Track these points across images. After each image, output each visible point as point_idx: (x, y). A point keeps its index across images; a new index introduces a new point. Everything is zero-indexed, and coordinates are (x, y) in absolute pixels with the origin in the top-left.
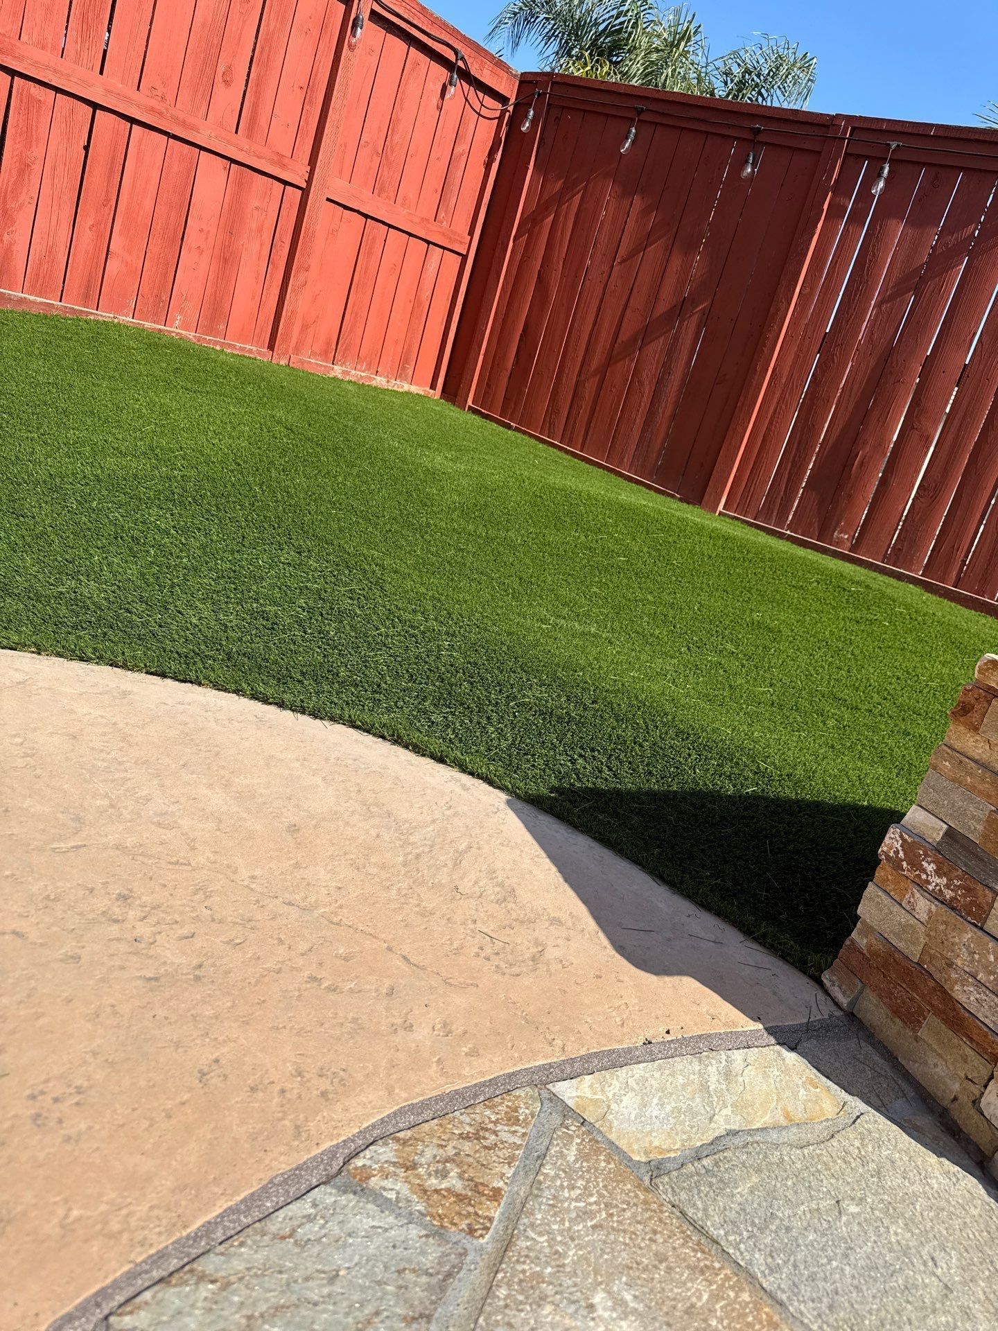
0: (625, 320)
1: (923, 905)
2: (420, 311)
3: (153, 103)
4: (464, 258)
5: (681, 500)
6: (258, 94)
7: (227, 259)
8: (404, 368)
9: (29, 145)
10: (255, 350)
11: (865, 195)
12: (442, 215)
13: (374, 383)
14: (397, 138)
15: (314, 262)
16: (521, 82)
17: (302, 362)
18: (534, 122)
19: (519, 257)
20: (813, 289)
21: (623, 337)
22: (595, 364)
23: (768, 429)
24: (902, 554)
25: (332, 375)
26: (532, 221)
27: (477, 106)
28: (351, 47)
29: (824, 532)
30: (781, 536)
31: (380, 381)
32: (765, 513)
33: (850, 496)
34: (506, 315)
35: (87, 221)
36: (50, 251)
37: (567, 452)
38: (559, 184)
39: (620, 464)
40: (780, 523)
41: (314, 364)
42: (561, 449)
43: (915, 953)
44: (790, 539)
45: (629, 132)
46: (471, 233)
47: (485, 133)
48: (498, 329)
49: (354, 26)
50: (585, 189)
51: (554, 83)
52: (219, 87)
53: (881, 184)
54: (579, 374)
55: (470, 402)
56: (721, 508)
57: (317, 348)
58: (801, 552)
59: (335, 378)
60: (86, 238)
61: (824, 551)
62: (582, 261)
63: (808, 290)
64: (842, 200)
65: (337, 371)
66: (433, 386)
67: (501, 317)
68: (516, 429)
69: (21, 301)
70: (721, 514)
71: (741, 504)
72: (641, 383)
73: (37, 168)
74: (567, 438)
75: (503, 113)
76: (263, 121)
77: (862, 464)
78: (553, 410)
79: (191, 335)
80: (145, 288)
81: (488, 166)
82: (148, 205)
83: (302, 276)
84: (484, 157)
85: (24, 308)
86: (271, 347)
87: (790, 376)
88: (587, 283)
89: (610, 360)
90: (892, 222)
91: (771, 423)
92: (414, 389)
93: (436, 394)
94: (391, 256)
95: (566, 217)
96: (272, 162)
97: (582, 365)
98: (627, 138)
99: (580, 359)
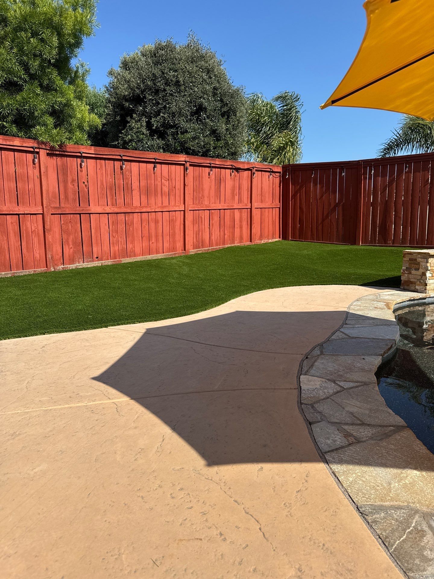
0: (324, 211)
1: (406, 275)
2: (274, 223)
3: (228, 205)
4: (280, 208)
5: (351, 245)
6: (241, 194)
7: (241, 227)
8: (273, 236)
9: (213, 221)
10: (249, 243)
11: (370, 174)
12: (274, 201)
13: (269, 242)
14: (263, 190)
15: (255, 222)
16: (282, 168)
17: (257, 242)
18: (289, 176)
19: (293, 204)
20: (365, 194)
21: (325, 215)
22: (320, 222)
23: (366, 225)
24: (404, 241)
25: (262, 243)
26: (294, 196)
27: (275, 176)
28: (254, 178)
29: (385, 242)
30: (376, 246)
31: (270, 241)
32: (371, 242)
33: (388, 233)
34: (294, 217)
35: (221, 230)
36: (218, 238)
37: (319, 242)
38: (299, 187)
39: (333, 242)
40: (375, 243)
41: (258, 242)
42: (317, 242)
43: (407, 280)
44: (378, 246)
45: (313, 173)
46: (280, 202)
47: (277, 181)
48: (293, 221)
49: (254, 174)
50: (305, 186)
51: (291, 166)
52: (235, 196)
53: (373, 171)
54: (316, 225)
55: (290, 239)
56: (361, 244)
57: (258, 239)
58: (382, 248)
59: (263, 244)
60: (222, 233)
61: (387, 246)
62: (310, 201)
63: (364, 195)
64: (366, 176)
65: (263, 242)
66: (280, 238)
67: (292, 218)
68: (304, 241)
69: (216, 248)
70: (361, 245)
71: (365, 241)
72: (332, 223)
73: (214, 224)
74: (318, 239)
75: (280, 176)
76: (242, 199)
77: (388, 226)
78: (312, 235)
79: (239, 244)
80: (231, 239)
81: (280, 187)
82: (229, 223)
83: (254, 225)
84: (279, 185)
85: (216, 249)
86: (251, 241)
87: (367, 213)
88: (312, 206)
89: (323, 220)
90: (378, 178)
91: (366, 223)
92: (277, 240)
93: (281, 239)
94: (267, 214)
95: (302, 193)
96: (245, 206)
97: (317, 223)
98: (313, 174)
99: (316, 222)
